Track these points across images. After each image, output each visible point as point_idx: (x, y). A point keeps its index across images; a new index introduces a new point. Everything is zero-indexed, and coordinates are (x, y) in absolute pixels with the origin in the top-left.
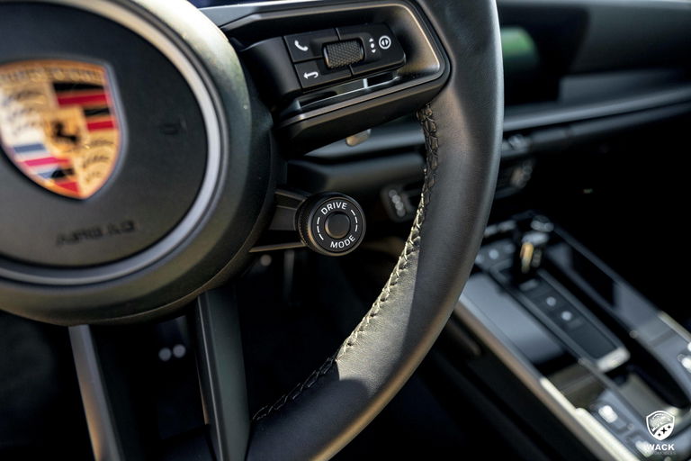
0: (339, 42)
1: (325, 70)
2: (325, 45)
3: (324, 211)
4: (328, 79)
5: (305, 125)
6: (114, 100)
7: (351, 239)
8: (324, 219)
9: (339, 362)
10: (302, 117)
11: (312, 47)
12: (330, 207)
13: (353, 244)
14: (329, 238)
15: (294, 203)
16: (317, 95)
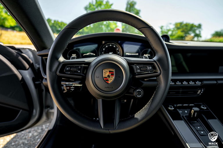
0: (144, 67)
1: (141, 70)
2: (141, 67)
3: (137, 91)
4: (141, 72)
5: (137, 77)
6: (114, 73)
7: (141, 96)
8: (137, 92)
9: (135, 115)
10: (137, 76)
11: (140, 67)
12: (138, 90)
13: (141, 97)
14: (137, 95)
15: (133, 88)
16: (139, 74)
